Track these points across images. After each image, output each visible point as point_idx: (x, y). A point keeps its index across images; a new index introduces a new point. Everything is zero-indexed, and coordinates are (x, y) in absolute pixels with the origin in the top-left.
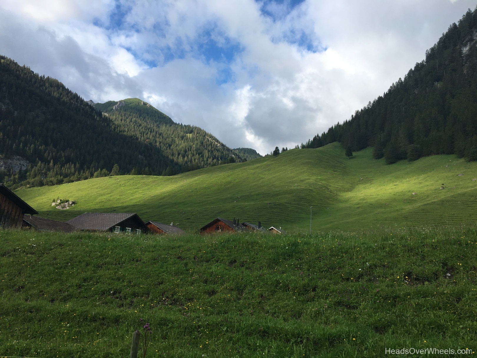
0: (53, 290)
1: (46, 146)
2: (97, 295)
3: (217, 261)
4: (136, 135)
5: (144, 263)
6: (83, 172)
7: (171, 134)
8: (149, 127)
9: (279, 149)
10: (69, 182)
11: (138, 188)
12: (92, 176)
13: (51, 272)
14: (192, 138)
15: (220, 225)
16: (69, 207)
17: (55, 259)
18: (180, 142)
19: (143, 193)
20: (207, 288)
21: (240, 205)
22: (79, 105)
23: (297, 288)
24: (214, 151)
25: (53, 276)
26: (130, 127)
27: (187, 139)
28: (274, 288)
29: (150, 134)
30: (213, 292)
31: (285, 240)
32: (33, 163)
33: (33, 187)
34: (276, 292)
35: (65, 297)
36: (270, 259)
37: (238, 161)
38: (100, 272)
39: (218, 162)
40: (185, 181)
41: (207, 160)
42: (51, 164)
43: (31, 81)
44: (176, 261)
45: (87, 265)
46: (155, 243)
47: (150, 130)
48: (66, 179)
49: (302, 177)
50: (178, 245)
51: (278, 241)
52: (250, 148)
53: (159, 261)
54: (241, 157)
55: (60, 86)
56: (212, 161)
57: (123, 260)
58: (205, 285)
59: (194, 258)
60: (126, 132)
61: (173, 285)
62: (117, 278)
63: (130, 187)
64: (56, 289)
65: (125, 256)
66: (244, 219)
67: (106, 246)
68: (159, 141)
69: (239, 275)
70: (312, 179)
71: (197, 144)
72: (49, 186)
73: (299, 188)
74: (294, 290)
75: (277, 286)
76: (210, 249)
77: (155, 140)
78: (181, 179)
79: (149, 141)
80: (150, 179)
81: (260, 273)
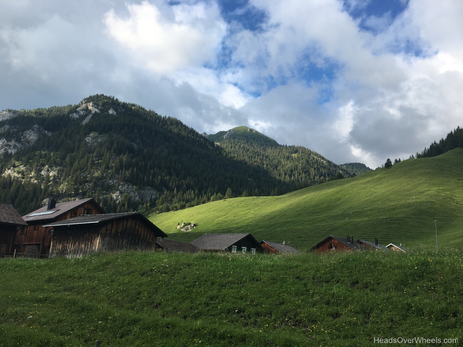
0: (185, 307)
1: (170, 176)
2: (223, 313)
3: (338, 282)
4: (245, 160)
5: (264, 282)
6: (201, 198)
7: (277, 156)
8: (256, 151)
9: (391, 161)
10: (190, 207)
11: (249, 209)
12: (209, 200)
13: (182, 290)
14: (297, 158)
15: (333, 242)
16: (191, 229)
17: (185, 278)
18: (286, 163)
19: (254, 213)
20: (330, 309)
21: (353, 222)
22: (195, 138)
23: (433, 312)
24: (320, 169)
25: (184, 294)
26: (239, 153)
27: (292, 159)
28: (406, 312)
29: (258, 158)
30: (337, 315)
31: (413, 259)
32: (161, 191)
33: (161, 212)
34: (408, 317)
35: (195, 314)
36: (397, 280)
37: (347, 176)
38: (224, 291)
39: (325, 179)
40: (294, 200)
41: (314, 178)
42: (175, 192)
43: (156, 121)
44: (295, 282)
45: (213, 284)
46: (272, 263)
47: (257, 154)
48: (187, 204)
49: (421, 189)
50: (295, 265)
51: (404, 260)
52: (359, 162)
53: (279, 281)
54: (350, 172)
55: (179, 124)
56: (319, 178)
57: (244, 279)
58: (328, 306)
59: (313, 278)
60: (236, 158)
61: (294, 306)
62: (240, 297)
63: (243, 209)
64: (187, 307)
65: (246, 276)
66: (359, 236)
67: (228, 266)
68: (266, 163)
69: (364, 298)
70: (433, 190)
71: (303, 163)
72: (174, 211)
73: (418, 200)
74: (430, 315)
75: (408, 310)
76: (329, 269)
77: (262, 162)
78: (289, 198)
79: (257, 164)
80: (260, 200)
81: (387, 295)
